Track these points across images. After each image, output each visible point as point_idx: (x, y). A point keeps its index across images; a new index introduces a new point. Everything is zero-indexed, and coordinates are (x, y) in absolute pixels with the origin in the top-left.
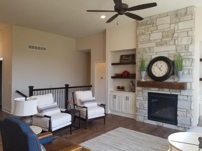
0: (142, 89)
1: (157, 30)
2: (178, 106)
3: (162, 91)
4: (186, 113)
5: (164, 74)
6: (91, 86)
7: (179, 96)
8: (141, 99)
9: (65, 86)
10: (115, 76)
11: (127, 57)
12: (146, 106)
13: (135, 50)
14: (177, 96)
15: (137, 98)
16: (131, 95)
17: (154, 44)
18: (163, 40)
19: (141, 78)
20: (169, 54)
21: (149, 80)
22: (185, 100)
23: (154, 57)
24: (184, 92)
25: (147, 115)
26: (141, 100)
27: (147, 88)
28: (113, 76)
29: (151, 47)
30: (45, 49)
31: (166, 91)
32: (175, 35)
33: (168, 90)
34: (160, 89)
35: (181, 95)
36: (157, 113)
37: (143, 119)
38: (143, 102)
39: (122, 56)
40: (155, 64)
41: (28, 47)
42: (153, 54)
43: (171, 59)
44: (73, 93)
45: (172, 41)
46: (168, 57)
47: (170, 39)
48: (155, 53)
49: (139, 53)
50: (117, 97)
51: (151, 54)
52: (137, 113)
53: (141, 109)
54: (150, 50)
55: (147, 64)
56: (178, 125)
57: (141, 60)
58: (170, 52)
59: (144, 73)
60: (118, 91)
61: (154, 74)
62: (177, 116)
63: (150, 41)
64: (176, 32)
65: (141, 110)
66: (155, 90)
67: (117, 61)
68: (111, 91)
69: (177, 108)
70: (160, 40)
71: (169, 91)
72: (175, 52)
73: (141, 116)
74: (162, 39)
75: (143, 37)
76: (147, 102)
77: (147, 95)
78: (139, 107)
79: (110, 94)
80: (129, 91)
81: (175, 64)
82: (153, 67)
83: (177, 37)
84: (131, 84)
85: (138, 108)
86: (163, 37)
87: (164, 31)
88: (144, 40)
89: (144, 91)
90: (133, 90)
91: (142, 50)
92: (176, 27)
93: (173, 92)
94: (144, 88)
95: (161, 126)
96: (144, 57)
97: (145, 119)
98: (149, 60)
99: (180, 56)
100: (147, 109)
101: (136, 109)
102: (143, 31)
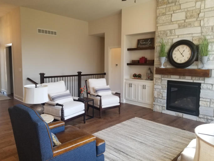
0: (160, 77)
1: (180, 9)
2: (201, 96)
3: (183, 79)
4: (209, 103)
5: (187, 60)
6: (105, 74)
7: (202, 85)
8: (160, 87)
9: (77, 74)
10: (131, 62)
11: (144, 42)
12: (165, 95)
13: (154, 33)
14: (200, 84)
15: (155, 86)
16: (148, 83)
17: (176, 26)
18: (186, 21)
19: (161, 65)
20: (193, 37)
21: (169, 66)
22: (209, 89)
23: (175, 40)
24: (208, 80)
25: (165, 105)
26: (160, 89)
27: (166, 76)
28: (129, 63)
29: (173, 30)
30: (55, 33)
31: (188, 79)
32: (201, 15)
33: (190, 78)
34: (182, 77)
35: (204, 83)
36: (176, 102)
37: (161, 109)
38: (162, 90)
39: (139, 41)
40: (176, 49)
41: (38, 32)
42: (175, 37)
43: (195, 42)
44: (86, 81)
45: (197, 22)
46: (192, 41)
47: (195, 19)
48: (177, 36)
49: (159, 36)
50: (133, 86)
51: (172, 37)
52: (154, 103)
53: (159, 98)
54: (171, 33)
55: (167, 48)
56: (200, 116)
57: (161, 45)
58: (194, 35)
59: (164, 59)
60: (134, 79)
61: (175, 60)
62: (199, 106)
63: (171, 22)
64: (202, 11)
66: (175, 78)
67: (134, 45)
68: (126, 80)
69: (199, 98)
70: (183, 21)
71: (192, 79)
72: (200, 35)
73: (159, 106)
74: (185, 20)
75: (163, 18)
76: (166, 91)
77: (166, 84)
78: (156, 96)
79: (125, 82)
80: (146, 79)
81: (200, 48)
82: (174, 52)
83: (203, 18)
84: (149, 72)
85: (155, 98)
86: (186, 18)
87: (188, 11)
88: (165, 22)
89: (162, 79)
90: (151, 78)
91: (162, 32)
92: (203, 5)
93: (196, 80)
94: (163, 76)
95: (180, 117)
96: (164, 41)
97: (163, 109)
98: (170, 44)
99: (205, 39)
100: (166, 98)
101: (154, 99)
102: (164, 11)
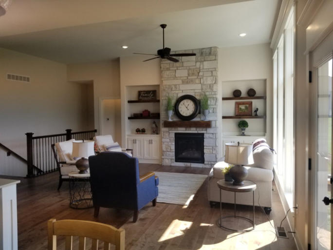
0: (168, 130)
1: (183, 66)
2: (205, 145)
3: (189, 130)
4: (211, 150)
5: (191, 113)
6: (96, 131)
7: (205, 134)
8: (168, 140)
10: (133, 116)
11: (146, 94)
12: (173, 147)
13: (158, 86)
14: (203, 134)
15: (163, 140)
16: (155, 138)
17: (180, 82)
18: (189, 78)
19: (168, 118)
20: (195, 93)
21: (176, 119)
22: (211, 138)
23: (180, 95)
24: (210, 130)
25: (174, 158)
26: (168, 142)
27: (173, 129)
28: (130, 116)
29: (177, 85)
30: (28, 80)
31: (193, 131)
32: (201, 74)
33: (194, 129)
34: (188, 129)
35: (207, 133)
36: (184, 154)
37: (170, 162)
38: (170, 143)
39: (140, 93)
40: (182, 103)
41: (7, 77)
42: (179, 91)
43: (198, 97)
45: (198, 80)
46: (194, 96)
47: (196, 77)
48: (181, 91)
49: (164, 90)
50: (137, 142)
51: (177, 92)
52: (163, 157)
53: (168, 151)
54: (176, 88)
55: (173, 102)
56: (205, 163)
57: (167, 98)
58: (196, 91)
59: (171, 113)
60: (138, 134)
61: (182, 113)
62: (204, 154)
63: (175, 78)
64: (201, 70)
65: (168, 153)
66: (181, 130)
67: (134, 97)
68: (128, 135)
70: (186, 78)
71: (196, 130)
72: (200, 91)
73: (168, 159)
74: (187, 77)
75: (168, 72)
76: (174, 143)
77: (174, 136)
78: (165, 150)
79: (128, 139)
81: (201, 104)
82: (180, 106)
83: (203, 76)
85: (164, 151)
86: (189, 75)
87: (190, 69)
88: (169, 76)
89: (170, 132)
91: (167, 86)
92: (202, 66)
93: (200, 131)
94: (170, 129)
95: (189, 167)
96: (170, 95)
97: (172, 162)
98: (175, 98)
99: (205, 95)
100: (174, 150)
101: (162, 153)
102: (168, 66)
